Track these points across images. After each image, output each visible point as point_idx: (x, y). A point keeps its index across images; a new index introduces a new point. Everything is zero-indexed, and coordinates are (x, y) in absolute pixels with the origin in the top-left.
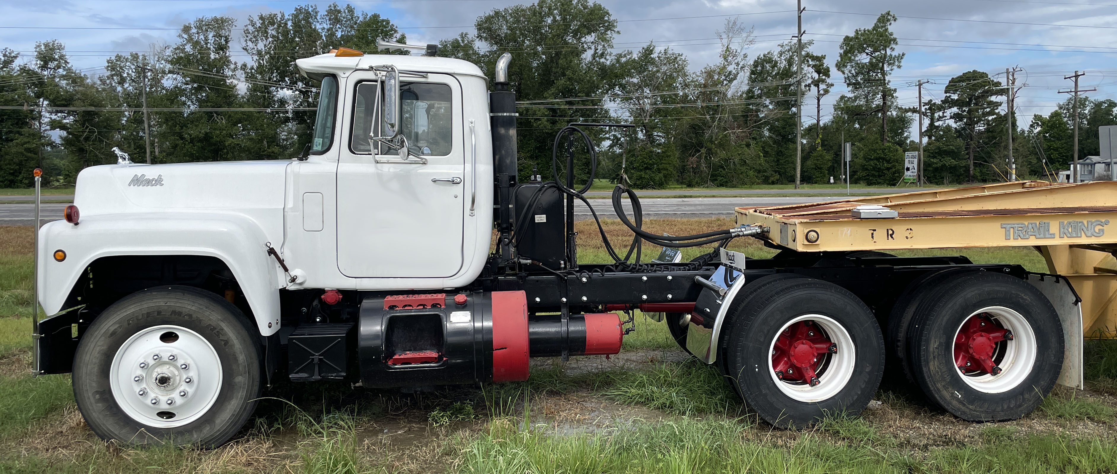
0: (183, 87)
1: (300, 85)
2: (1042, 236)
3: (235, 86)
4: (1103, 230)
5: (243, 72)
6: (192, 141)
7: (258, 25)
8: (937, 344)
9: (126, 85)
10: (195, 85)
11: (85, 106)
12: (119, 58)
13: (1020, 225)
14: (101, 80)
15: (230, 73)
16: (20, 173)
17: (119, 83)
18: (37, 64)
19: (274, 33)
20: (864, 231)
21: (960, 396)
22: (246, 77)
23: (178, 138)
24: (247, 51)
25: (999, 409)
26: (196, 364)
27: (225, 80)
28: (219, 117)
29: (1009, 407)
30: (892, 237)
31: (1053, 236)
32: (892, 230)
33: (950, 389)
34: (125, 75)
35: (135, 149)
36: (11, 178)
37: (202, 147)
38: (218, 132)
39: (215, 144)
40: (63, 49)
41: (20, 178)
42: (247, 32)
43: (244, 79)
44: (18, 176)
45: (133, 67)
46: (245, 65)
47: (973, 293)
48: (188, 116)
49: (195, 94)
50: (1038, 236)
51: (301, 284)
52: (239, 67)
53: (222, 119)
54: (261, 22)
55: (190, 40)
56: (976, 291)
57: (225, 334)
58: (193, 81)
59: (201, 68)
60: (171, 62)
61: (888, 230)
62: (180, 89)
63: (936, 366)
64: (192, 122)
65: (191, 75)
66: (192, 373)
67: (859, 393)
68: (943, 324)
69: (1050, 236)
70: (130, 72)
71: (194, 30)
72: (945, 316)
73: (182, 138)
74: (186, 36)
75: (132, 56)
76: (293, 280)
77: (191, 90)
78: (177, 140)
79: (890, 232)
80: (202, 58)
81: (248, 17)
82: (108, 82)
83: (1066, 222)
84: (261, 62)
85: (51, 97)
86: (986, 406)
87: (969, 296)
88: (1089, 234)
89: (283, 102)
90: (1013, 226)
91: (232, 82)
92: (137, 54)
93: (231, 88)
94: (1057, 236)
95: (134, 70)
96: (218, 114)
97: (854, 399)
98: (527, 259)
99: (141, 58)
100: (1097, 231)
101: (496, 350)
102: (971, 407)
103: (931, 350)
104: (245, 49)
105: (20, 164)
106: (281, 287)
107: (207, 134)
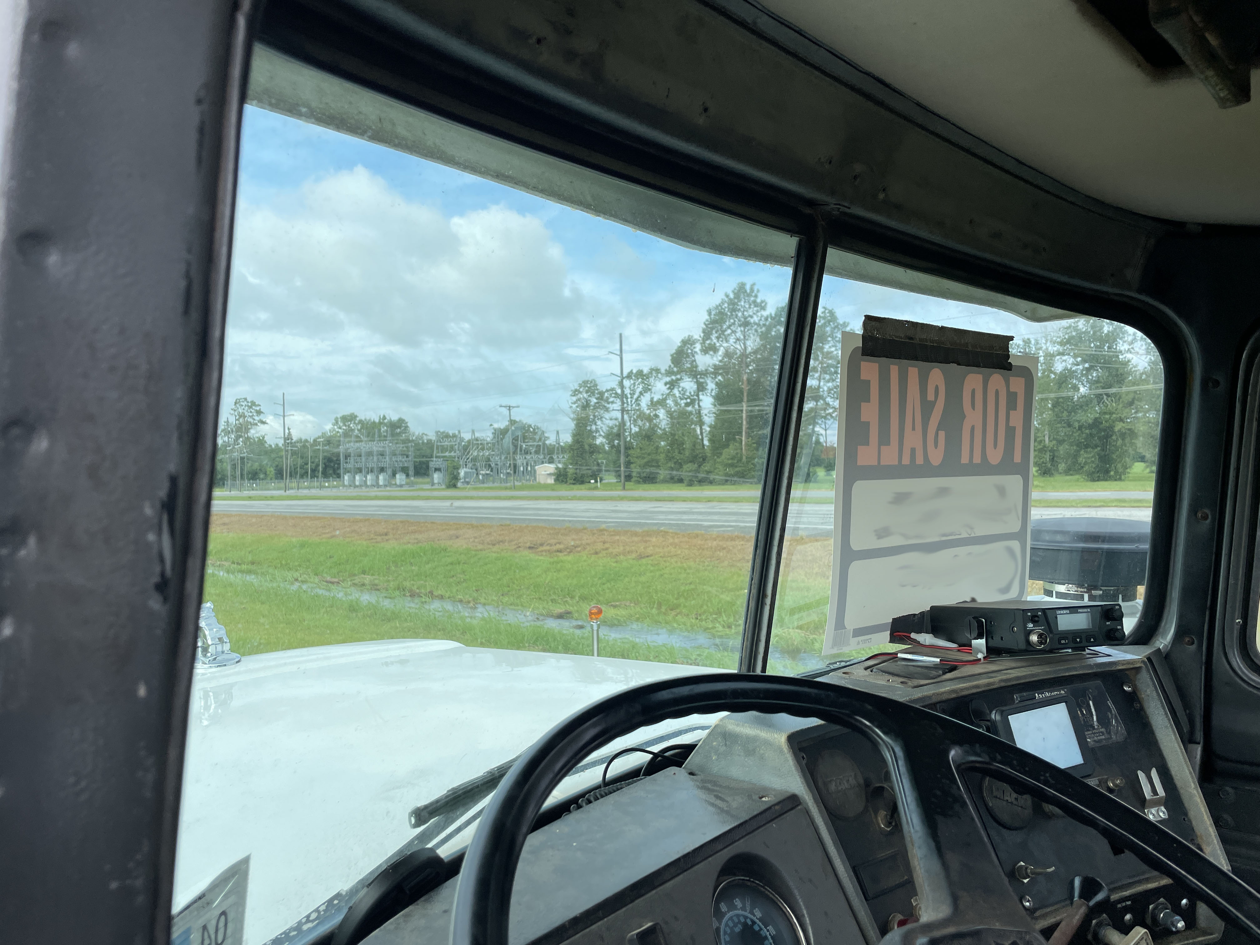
0: (1074, 369)
3: (1129, 361)
5: (1144, 343)
6: (1080, 428)
10: (1087, 365)
15: (1126, 347)
22: (1148, 348)
23: (1065, 425)
27: (1118, 356)
28: (1109, 399)
37: (1091, 434)
38: (1107, 416)
39: (1105, 430)
43: (1144, 352)
48: (1078, 401)
49: (1086, 375)
52: (1139, 338)
53: (1112, 400)
58: (1084, 361)
59: (1092, 345)
60: (1061, 343)
62: (1070, 371)
64: (1081, 407)
65: (1081, 354)
73: (1069, 425)
75: (1024, 341)
77: (1082, 370)
80: (1095, 333)
91: (1125, 358)
92: (1029, 339)
93: (1122, 364)
96: (1108, 395)
99: (1033, 342)
107: (1096, 419)
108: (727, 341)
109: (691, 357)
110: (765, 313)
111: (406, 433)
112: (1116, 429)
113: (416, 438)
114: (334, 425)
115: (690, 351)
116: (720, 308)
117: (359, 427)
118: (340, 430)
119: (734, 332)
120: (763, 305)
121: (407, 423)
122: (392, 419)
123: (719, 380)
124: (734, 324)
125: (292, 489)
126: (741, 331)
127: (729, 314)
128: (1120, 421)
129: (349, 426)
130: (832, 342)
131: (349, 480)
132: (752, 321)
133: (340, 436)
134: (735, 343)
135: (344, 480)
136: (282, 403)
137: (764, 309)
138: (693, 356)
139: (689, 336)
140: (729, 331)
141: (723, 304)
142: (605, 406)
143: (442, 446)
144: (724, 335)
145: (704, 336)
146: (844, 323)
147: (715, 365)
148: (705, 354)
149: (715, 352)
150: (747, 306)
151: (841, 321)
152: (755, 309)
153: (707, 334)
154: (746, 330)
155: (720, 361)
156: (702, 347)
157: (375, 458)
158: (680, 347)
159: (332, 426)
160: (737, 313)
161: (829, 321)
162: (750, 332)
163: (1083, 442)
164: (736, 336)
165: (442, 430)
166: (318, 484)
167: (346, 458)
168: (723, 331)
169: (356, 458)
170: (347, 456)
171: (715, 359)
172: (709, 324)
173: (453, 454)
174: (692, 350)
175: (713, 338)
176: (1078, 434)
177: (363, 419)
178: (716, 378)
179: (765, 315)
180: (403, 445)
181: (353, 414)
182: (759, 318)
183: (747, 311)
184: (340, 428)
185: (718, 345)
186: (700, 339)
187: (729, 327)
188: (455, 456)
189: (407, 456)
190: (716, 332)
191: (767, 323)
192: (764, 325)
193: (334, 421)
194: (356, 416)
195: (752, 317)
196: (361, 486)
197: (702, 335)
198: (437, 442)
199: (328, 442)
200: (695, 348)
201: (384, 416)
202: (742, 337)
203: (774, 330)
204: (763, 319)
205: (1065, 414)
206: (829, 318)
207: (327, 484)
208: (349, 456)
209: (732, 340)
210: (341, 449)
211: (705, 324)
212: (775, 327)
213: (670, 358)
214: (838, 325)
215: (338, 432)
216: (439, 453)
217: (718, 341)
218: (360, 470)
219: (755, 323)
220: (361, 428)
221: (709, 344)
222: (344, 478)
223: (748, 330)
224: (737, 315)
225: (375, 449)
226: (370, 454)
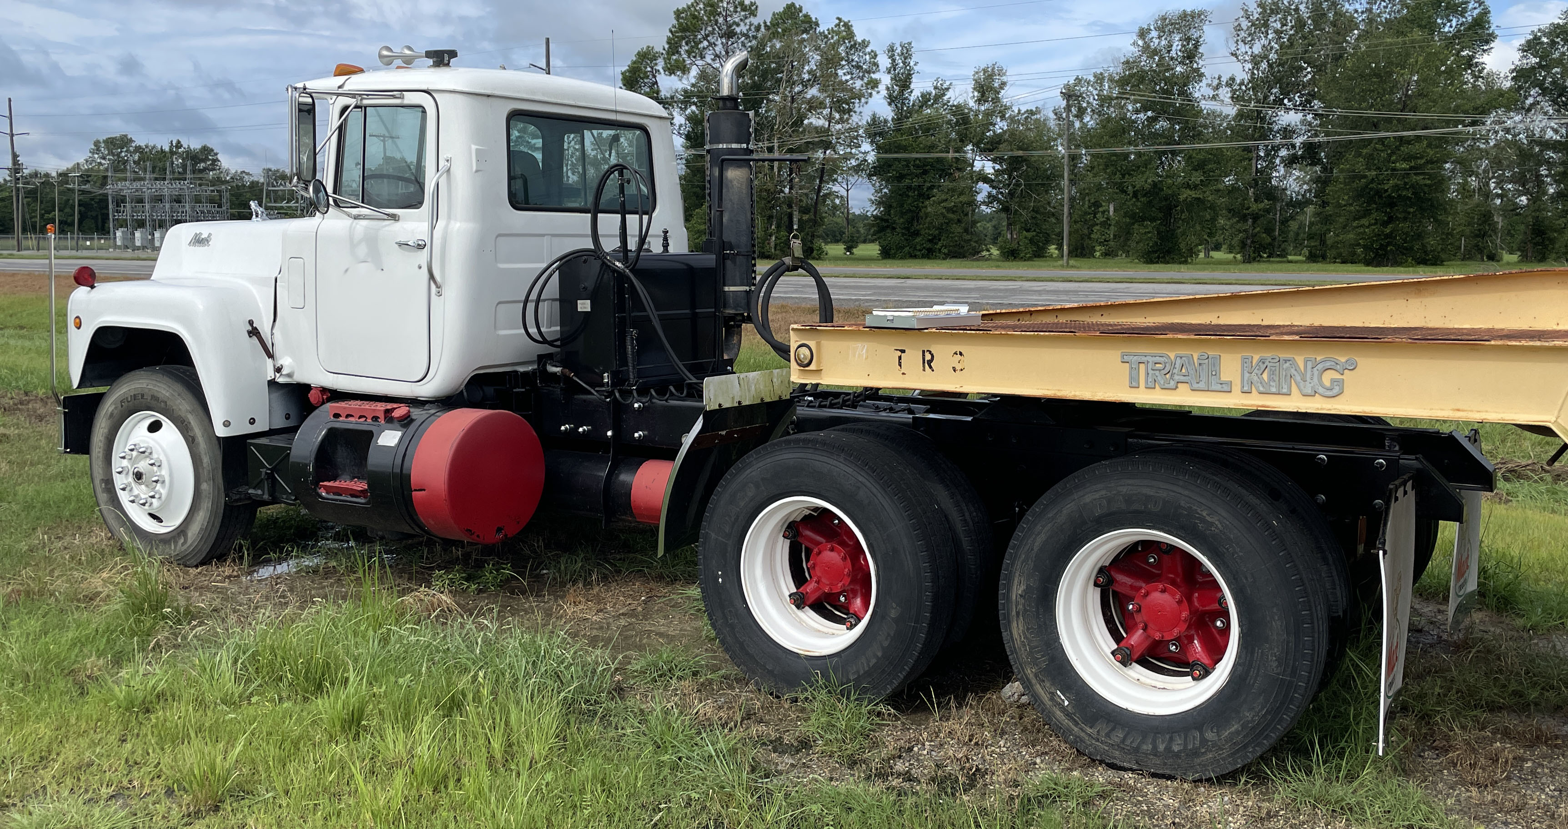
0: (1133, 118)
1: (1317, 104)
2: (1202, 385)
4: (1340, 383)
5: (1229, 90)
6: (1135, 195)
7: (1256, 16)
8: (1023, 587)
9: (1087, 119)
10: (1149, 114)
11: (1012, 150)
12: (1078, 80)
13: (1158, 359)
14: (1056, 114)
16: (940, 240)
17: (1076, 116)
18: (974, 97)
19: (1278, 25)
20: (886, 350)
21: (1066, 703)
22: (1233, 97)
24: (1237, 58)
25: (1147, 747)
26: (168, 461)
28: (1175, 158)
29: (1168, 749)
30: (930, 367)
31: (1226, 388)
32: (930, 352)
33: (1048, 684)
34: (1085, 105)
35: (1090, 207)
36: (929, 245)
37: (1148, 203)
38: (1171, 181)
39: (1166, 199)
40: (1004, 74)
41: (938, 247)
42: (1238, 28)
44: (936, 244)
45: (1095, 92)
46: (1233, 79)
47: (1097, 496)
50: (1196, 386)
51: (289, 375)
52: (1224, 83)
54: (1259, 10)
55: (1146, 48)
56: (1103, 492)
57: (192, 429)
58: (1147, 109)
59: (1159, 87)
61: (924, 352)
62: (1128, 120)
63: (1020, 631)
64: (1139, 167)
65: (1145, 99)
66: (164, 472)
67: (880, 654)
68: (1036, 549)
69: (1219, 387)
70: (1091, 100)
71: (1154, 34)
72: (1039, 533)
74: (1140, 43)
75: (1095, 76)
76: (278, 370)
77: (1144, 121)
78: (1117, 193)
79: (928, 357)
81: (1241, 6)
82: (1064, 115)
83: (1256, 358)
84: (1256, 72)
85: (974, 141)
86: (1120, 734)
87: (1088, 499)
88: (1309, 391)
89: (1288, 132)
90: (1144, 359)
94: (1236, 388)
95: (1096, 97)
97: (871, 664)
98: (557, 367)
100: (1327, 383)
101: (416, 490)
102: (1089, 730)
103: (1014, 597)
104: (1234, 55)
105: (940, 228)
106: (269, 379)
107: (1155, 184)
108: (702, 57)
109: (651, 77)
110: (755, 21)
111: (214, 170)
112: (1182, 198)
113: (232, 178)
114: (93, 153)
115: (649, 69)
116: (692, 9)
117: (136, 158)
118: (103, 161)
119: (711, 44)
120: (753, 8)
121: (216, 154)
122: (192, 148)
123: (693, 112)
124: (712, 33)
125: (28, 249)
126: (722, 43)
127: (705, 18)
128: (1186, 188)
129: (118, 155)
130: (847, 67)
131: (124, 238)
132: (738, 30)
133: (107, 170)
134: (713, 60)
135: (115, 238)
136: (8, 114)
137: (753, 14)
138: (655, 77)
139: (649, 47)
140: (705, 43)
141: (698, 4)
142: (528, 142)
143: (275, 192)
144: (698, 48)
145: (670, 47)
146: (864, 41)
147: (686, 91)
148: (671, 75)
149: (684, 73)
150: (732, 9)
151: (859, 39)
152: (743, 13)
153: (673, 46)
154: (730, 43)
155: (693, 85)
156: (666, 63)
157: (167, 206)
158: (634, 63)
159: (90, 155)
160: (717, 17)
161: (844, 39)
162: (735, 45)
163: (1139, 213)
164: (714, 50)
165: (273, 168)
166: (74, 243)
167: (118, 205)
168: (697, 44)
169: (133, 204)
170: (120, 201)
171: (685, 81)
172: (676, 32)
173: (292, 204)
174: (652, 68)
175: (682, 53)
176: (1132, 202)
177: (143, 145)
178: (686, 108)
179: (756, 23)
180: (212, 188)
181: (126, 136)
182: (748, 27)
183: (731, 16)
184: (104, 158)
185: (688, 62)
186: (664, 52)
187: (706, 37)
188: (297, 207)
189: (220, 206)
190: (687, 44)
191: (759, 35)
192: (755, 37)
193: (93, 147)
194: (131, 141)
195: (738, 25)
196: (144, 248)
197: (667, 46)
198: (268, 185)
199: (85, 178)
200: (656, 64)
201: (179, 142)
202: (724, 53)
203: (769, 44)
204: (753, 28)
205: (1118, 175)
206: (844, 33)
207: (88, 243)
208: (124, 201)
209: (709, 59)
210: (110, 189)
211: (671, 31)
212: (770, 40)
213: (621, 77)
214: (855, 44)
215: (100, 164)
216: (271, 202)
217: (689, 57)
218: (141, 224)
219: (744, 35)
220: (140, 159)
221: (676, 60)
222: (115, 234)
223: (733, 44)
224: (717, 21)
225: (166, 192)
226: (159, 199)
